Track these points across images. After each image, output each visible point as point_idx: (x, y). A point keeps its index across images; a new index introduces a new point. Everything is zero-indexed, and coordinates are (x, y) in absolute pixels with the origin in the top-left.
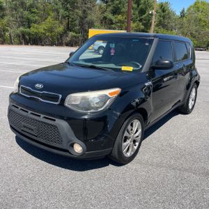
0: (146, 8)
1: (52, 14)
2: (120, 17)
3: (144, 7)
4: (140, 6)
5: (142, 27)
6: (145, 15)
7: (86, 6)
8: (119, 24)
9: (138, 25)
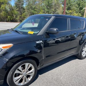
0: (83, 7)
1: (42, 11)
2: (70, 11)
3: (82, 7)
4: (80, 6)
5: (81, 15)
6: (82, 10)
7: (56, 7)
8: (70, 14)
9: (79, 14)
